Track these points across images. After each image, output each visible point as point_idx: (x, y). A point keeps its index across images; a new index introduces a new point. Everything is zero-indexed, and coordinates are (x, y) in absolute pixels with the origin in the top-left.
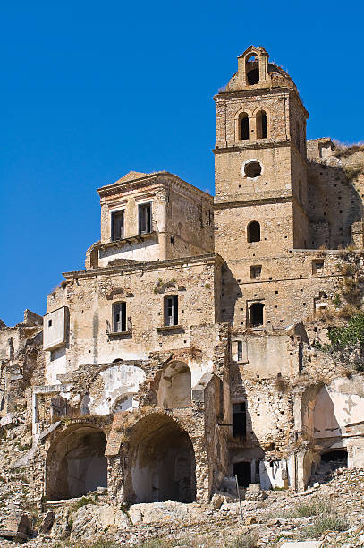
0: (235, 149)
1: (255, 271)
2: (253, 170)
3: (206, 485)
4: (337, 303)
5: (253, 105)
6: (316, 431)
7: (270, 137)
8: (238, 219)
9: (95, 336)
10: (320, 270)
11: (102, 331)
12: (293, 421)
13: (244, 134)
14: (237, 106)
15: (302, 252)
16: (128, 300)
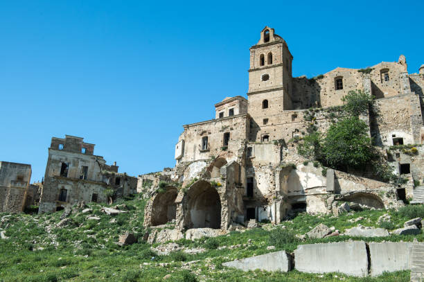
0: (258, 69)
1: (266, 121)
2: (266, 78)
3: (226, 219)
4: (303, 134)
5: (266, 51)
6: (289, 192)
7: (274, 63)
8: (258, 99)
9: (194, 151)
10: (296, 119)
11: (197, 149)
12: (275, 185)
13: (262, 63)
14: (259, 52)
15: (287, 111)
16: (208, 136)
